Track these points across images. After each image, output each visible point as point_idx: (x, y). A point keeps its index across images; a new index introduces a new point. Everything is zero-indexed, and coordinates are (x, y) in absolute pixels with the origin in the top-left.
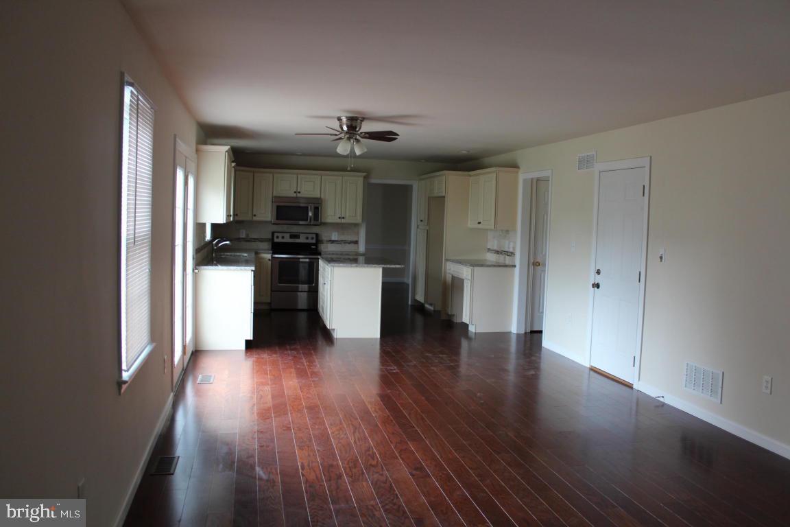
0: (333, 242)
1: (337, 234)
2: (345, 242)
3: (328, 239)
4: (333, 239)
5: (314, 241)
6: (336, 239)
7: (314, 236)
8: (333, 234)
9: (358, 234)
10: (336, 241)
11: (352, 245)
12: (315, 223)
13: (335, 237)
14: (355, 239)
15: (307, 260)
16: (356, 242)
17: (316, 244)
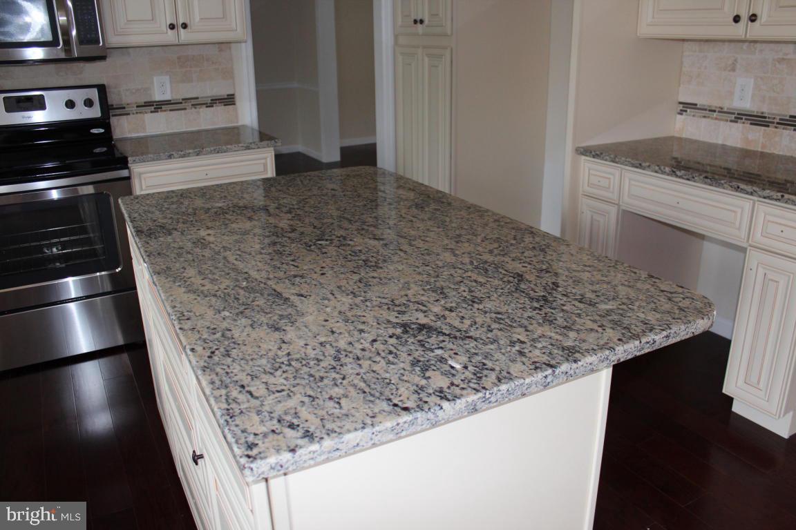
0: (158, 106)
1: (166, 79)
2: (196, 103)
3: (142, 100)
4: (158, 97)
5: (95, 112)
6: (167, 97)
7: (94, 94)
8: (156, 80)
9: (229, 74)
10: (168, 103)
11: (219, 109)
12: (89, 50)
13: (162, 89)
14: (223, 91)
15: (90, 190)
16: (229, 100)
17: (104, 122)
